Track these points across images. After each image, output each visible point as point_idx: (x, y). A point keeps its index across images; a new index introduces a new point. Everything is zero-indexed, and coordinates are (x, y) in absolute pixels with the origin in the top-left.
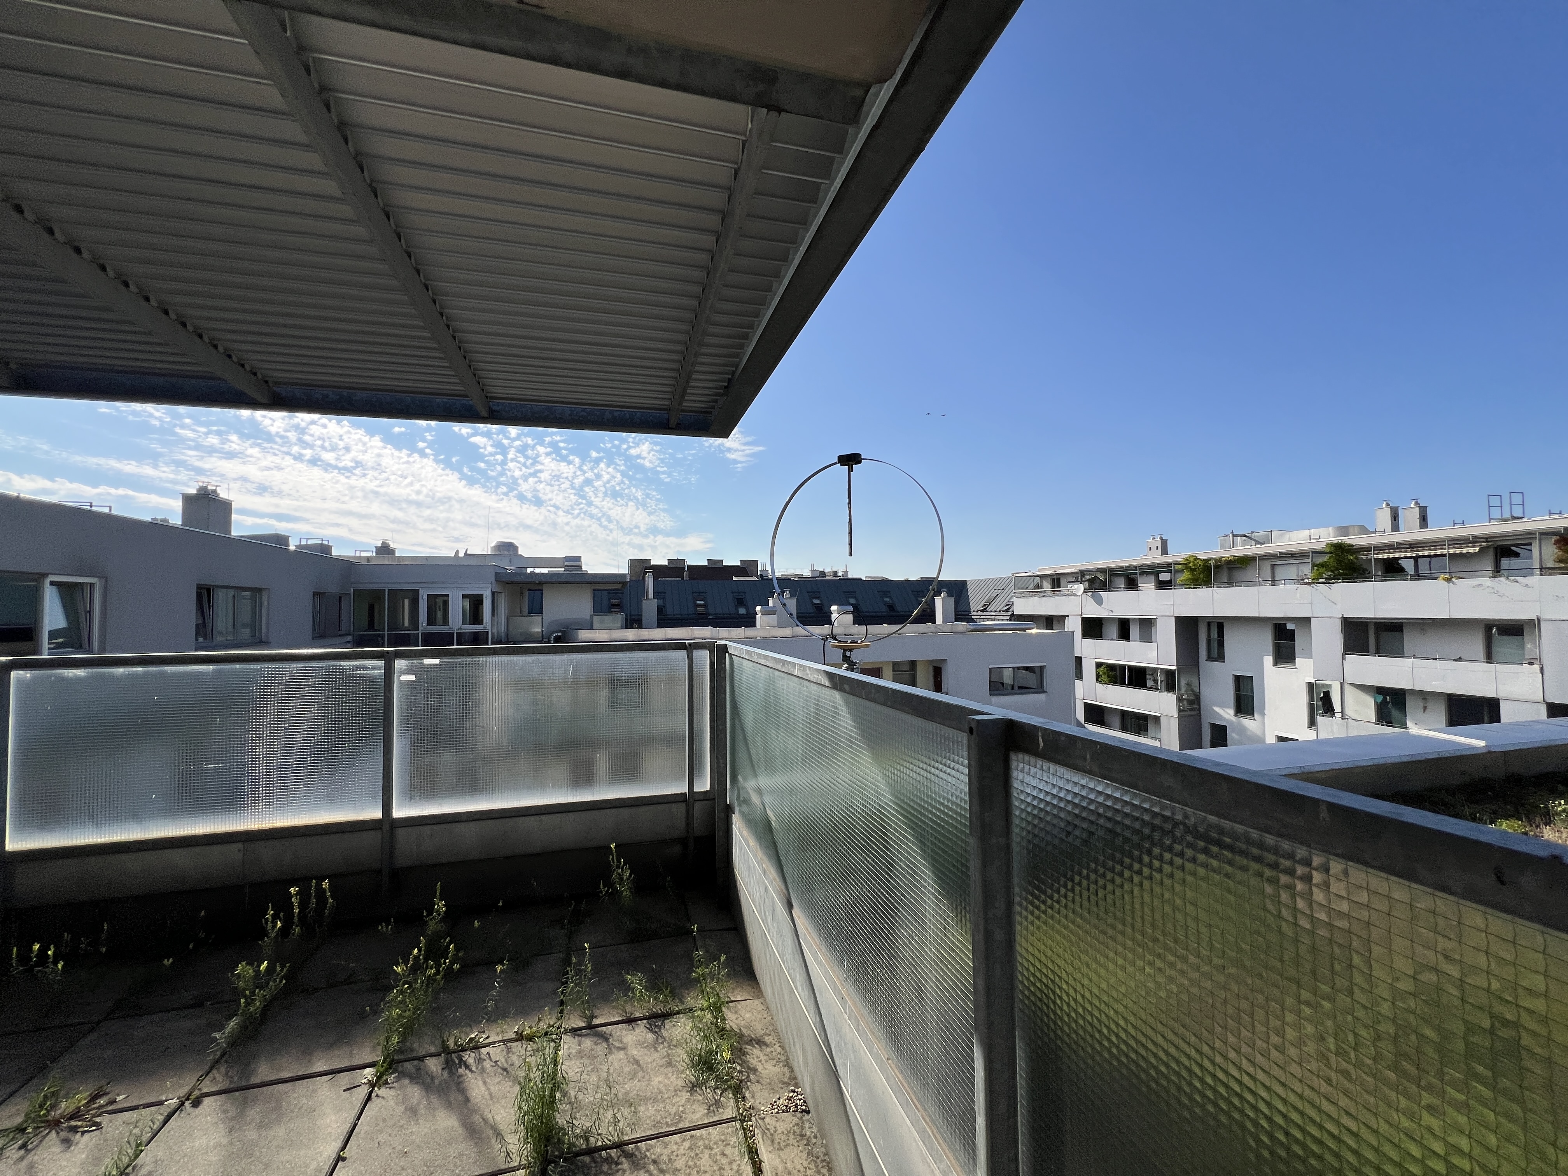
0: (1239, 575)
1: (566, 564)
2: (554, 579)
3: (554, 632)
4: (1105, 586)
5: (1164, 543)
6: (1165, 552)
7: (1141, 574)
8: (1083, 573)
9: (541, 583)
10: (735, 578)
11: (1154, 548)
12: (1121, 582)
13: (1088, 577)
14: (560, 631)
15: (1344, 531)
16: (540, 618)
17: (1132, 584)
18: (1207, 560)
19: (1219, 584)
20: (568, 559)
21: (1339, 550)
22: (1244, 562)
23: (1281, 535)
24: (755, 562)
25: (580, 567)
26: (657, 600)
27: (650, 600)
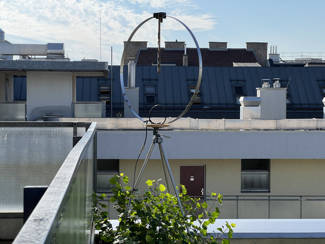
1: (49, 51)
2: (36, 67)
9: (25, 71)
10: (235, 65)
16: (24, 104)
20: (50, 46)
24: (264, 45)
25: (62, 55)
26: (138, 89)
27: (133, 88)
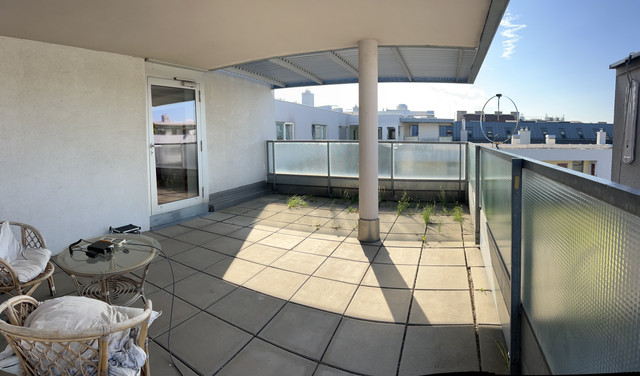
1: (428, 114)
26: (467, 131)
27: (464, 131)
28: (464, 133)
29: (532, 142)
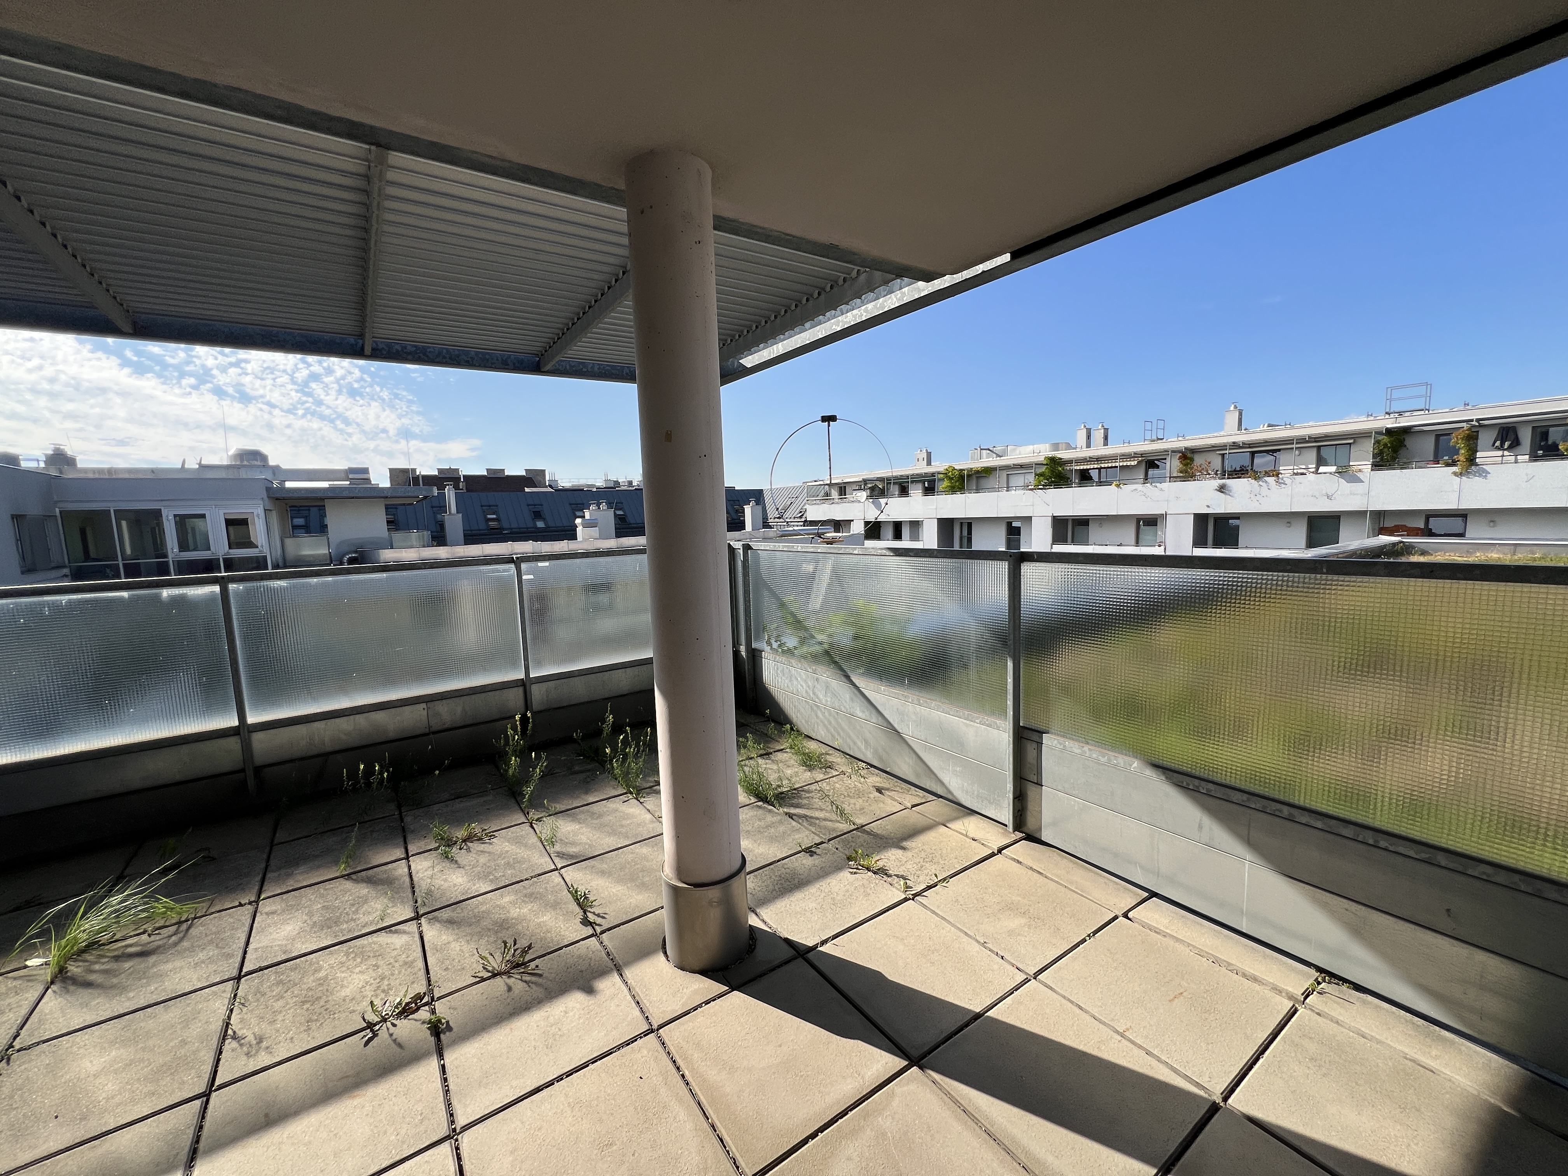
0: (984, 483)
1: (351, 476)
2: (345, 494)
3: (347, 553)
4: (882, 493)
5: (929, 455)
6: (929, 463)
7: (912, 482)
8: (865, 481)
9: (322, 499)
10: (527, 490)
11: (921, 459)
12: (895, 489)
13: (870, 486)
14: (356, 552)
15: (1056, 447)
16: (325, 538)
17: (904, 491)
18: (961, 470)
19: (970, 491)
20: (353, 470)
21: (1053, 462)
22: (988, 471)
23: (1014, 450)
24: (543, 471)
25: (368, 480)
26: (460, 515)
27: (454, 515)
28: (454, 521)
29: (619, 534)
